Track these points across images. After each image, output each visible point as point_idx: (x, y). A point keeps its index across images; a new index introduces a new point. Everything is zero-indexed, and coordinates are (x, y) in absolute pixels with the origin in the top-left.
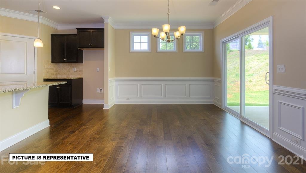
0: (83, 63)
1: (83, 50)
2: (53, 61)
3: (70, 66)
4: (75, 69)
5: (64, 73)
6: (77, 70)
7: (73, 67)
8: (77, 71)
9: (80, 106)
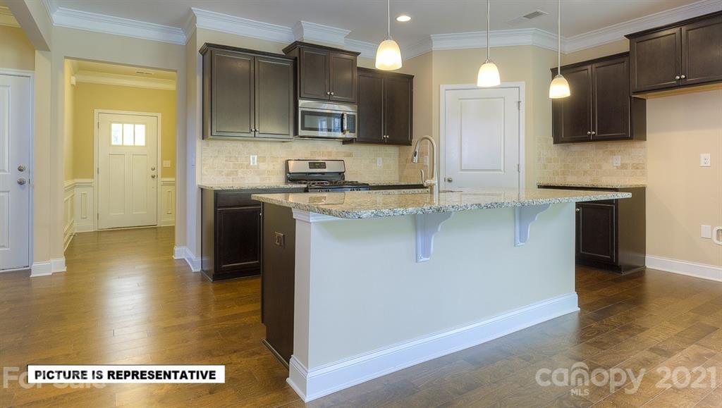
0: (645, 139)
1: (645, 100)
2: (557, 140)
3: (601, 152)
4: (617, 160)
5: (585, 172)
6: (623, 162)
7: (612, 153)
8: (624, 166)
9: (638, 274)
